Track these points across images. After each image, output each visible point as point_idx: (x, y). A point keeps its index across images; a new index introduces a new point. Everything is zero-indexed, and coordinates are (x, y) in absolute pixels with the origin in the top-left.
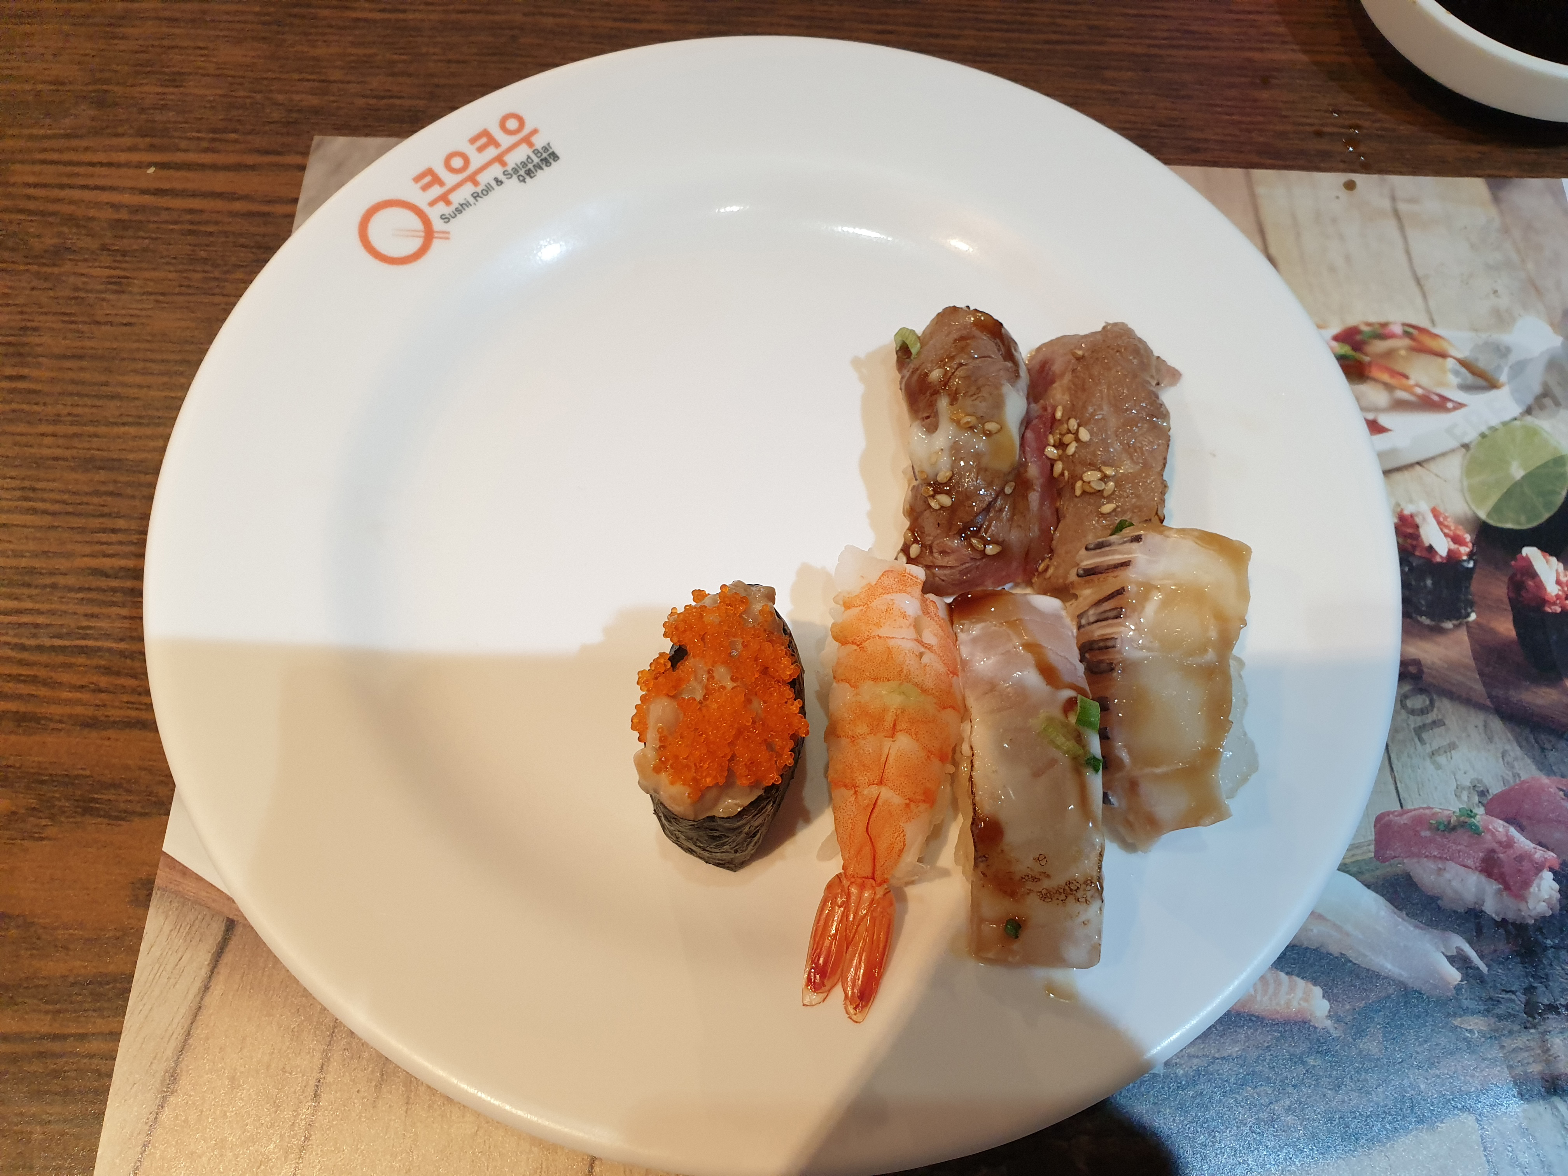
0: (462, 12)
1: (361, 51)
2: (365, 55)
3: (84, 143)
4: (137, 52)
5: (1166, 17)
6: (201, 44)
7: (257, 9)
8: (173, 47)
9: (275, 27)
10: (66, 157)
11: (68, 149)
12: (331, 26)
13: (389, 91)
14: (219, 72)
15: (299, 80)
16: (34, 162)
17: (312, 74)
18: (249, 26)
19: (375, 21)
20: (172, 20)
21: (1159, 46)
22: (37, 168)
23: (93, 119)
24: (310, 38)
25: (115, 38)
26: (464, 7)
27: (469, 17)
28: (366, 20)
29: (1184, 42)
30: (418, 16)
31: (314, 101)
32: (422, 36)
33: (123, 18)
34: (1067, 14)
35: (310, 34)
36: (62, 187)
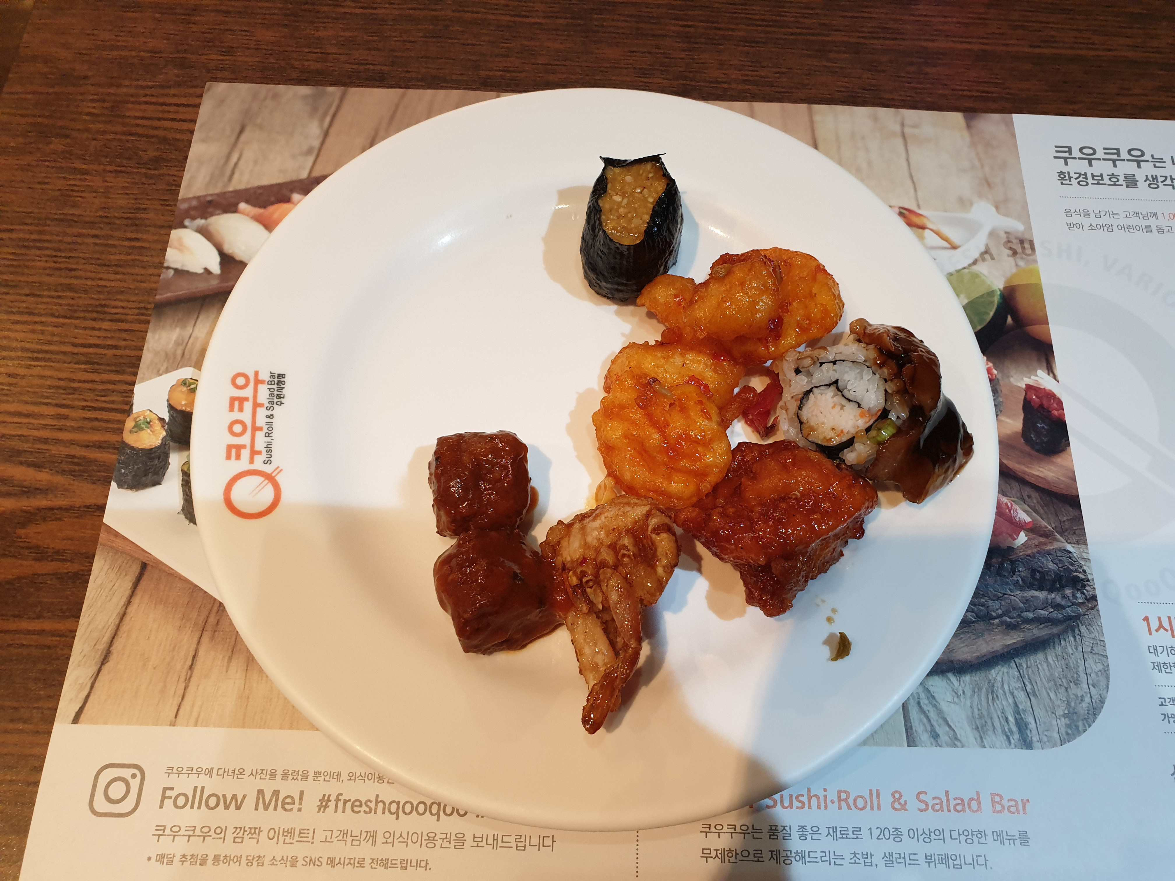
0: (415, 9)
1: (348, 34)
2: (350, 37)
3: (172, 91)
4: (204, 33)
5: (871, 18)
6: (245, 28)
7: (281, 6)
8: (227, 30)
9: (292, 18)
10: (161, 100)
11: (163, 95)
12: (328, 18)
13: (366, 60)
14: (256, 47)
15: (309, 52)
16: (139, 103)
17: (317, 48)
18: (275, 17)
19: (356, 14)
20: (227, 13)
21: (865, 38)
22: (143, 107)
23: (177, 76)
24: (315, 25)
25: (189, 23)
26: (415, 6)
27: (418, 12)
28: (351, 14)
29: (882, 35)
30: (384, 11)
31: (319, 66)
32: (387, 25)
33: (195, 10)
34: (807, 15)
35: (315, 23)
36: (159, 119)
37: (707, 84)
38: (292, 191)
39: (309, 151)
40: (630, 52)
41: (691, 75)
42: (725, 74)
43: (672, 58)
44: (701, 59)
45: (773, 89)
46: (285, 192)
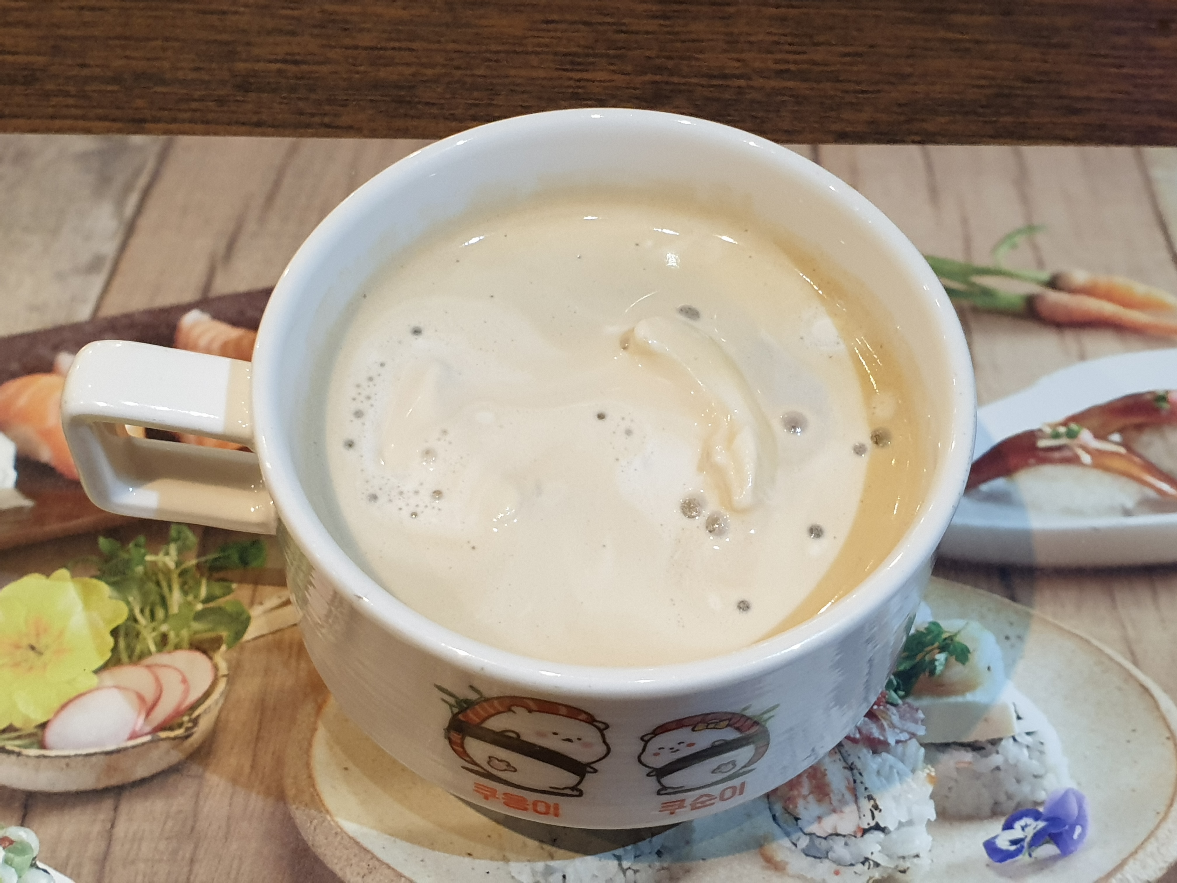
37: (704, 81)
38: (57, 348)
39: (94, 266)
40: (548, 22)
41: (670, 64)
42: (738, 60)
43: (632, 32)
44: (691, 32)
45: (839, 86)
46: (43, 351)
